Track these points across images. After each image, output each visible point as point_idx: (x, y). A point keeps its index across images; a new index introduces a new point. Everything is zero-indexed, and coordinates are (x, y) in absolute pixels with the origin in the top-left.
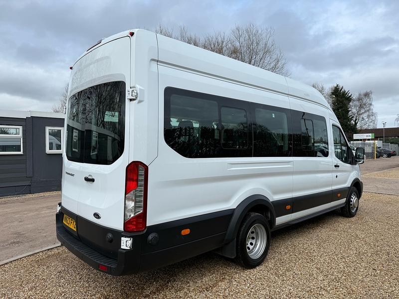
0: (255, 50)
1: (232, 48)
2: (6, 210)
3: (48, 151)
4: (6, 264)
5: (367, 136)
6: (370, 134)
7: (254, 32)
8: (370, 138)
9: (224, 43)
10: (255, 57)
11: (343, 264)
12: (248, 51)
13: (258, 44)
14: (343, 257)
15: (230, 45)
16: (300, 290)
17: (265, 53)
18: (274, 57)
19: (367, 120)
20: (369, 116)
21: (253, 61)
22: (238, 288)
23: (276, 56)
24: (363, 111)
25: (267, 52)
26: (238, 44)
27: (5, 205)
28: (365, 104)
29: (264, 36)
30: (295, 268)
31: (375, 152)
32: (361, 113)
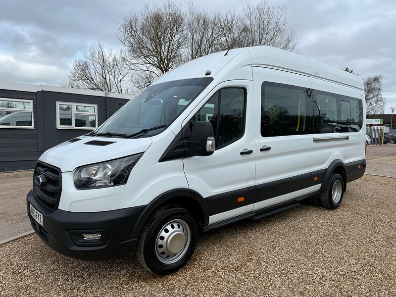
0: (266, 29)
1: (242, 27)
2: (20, 184)
3: (59, 126)
4: (25, 236)
5: (376, 121)
6: (379, 120)
7: (266, 10)
8: (379, 123)
9: (234, 21)
10: (265, 36)
11: (373, 248)
12: (258, 30)
13: (269, 23)
14: (371, 241)
15: (240, 23)
16: (333, 273)
17: (276, 32)
18: (286, 36)
19: (375, 105)
20: (377, 101)
21: (263, 41)
22: (268, 269)
23: (287, 36)
24: (371, 96)
25: (278, 31)
26: (248, 23)
27: (17, 179)
28: (373, 89)
29: (275, 14)
30: (323, 251)
31: (383, 138)
32: (369, 97)
